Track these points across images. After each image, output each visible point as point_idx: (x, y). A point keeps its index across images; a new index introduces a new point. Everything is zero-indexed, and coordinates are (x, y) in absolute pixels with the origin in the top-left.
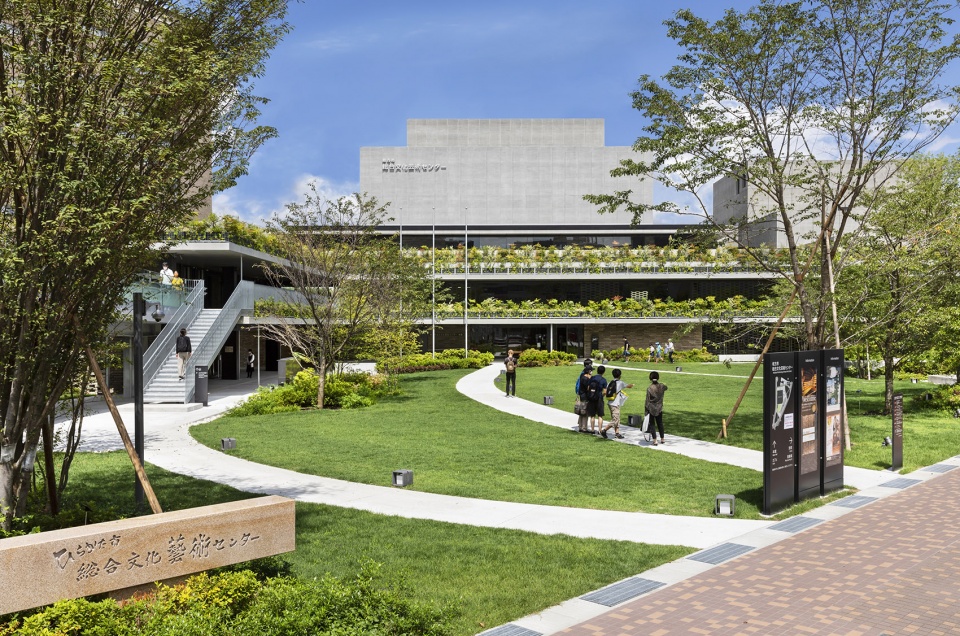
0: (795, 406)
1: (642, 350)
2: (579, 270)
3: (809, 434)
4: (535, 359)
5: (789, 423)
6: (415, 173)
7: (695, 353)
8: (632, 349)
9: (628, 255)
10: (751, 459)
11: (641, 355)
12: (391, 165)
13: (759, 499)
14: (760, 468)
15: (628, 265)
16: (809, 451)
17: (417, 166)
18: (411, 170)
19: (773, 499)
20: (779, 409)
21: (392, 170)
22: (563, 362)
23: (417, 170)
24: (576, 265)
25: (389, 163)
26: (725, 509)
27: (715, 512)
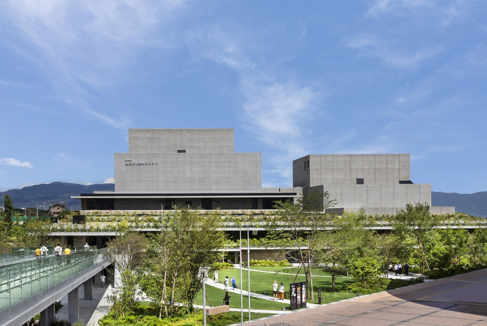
0: (296, 292)
1: (260, 261)
2: (233, 227)
3: (299, 297)
4: (218, 266)
5: (295, 295)
6: (142, 166)
7: (283, 263)
8: (256, 261)
9: (253, 219)
10: (288, 302)
11: (260, 263)
12: (130, 162)
13: (290, 308)
14: (290, 303)
15: (254, 224)
16: (299, 300)
17: (144, 162)
18: (140, 165)
19: (292, 308)
20: (293, 293)
21: (130, 165)
22: (229, 267)
23: (143, 165)
24: (232, 224)
25: (129, 161)
26: (284, 309)
27: (282, 310)
